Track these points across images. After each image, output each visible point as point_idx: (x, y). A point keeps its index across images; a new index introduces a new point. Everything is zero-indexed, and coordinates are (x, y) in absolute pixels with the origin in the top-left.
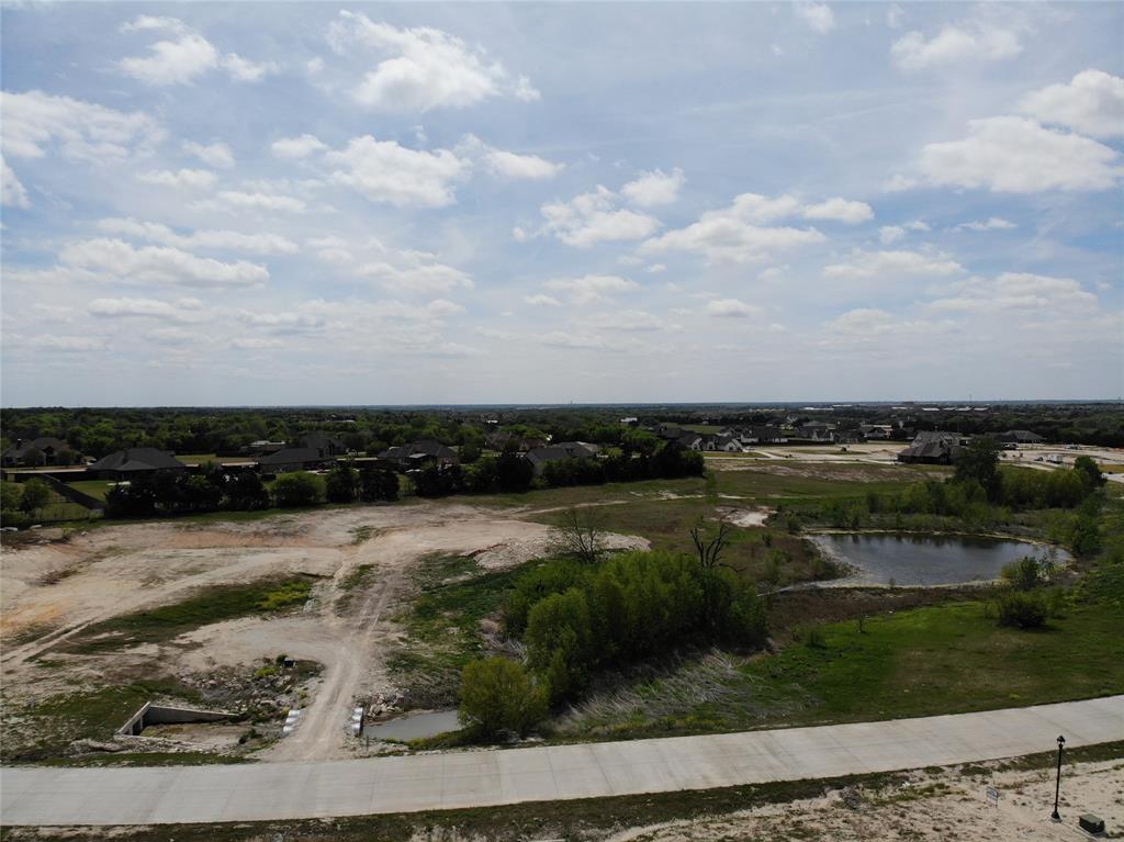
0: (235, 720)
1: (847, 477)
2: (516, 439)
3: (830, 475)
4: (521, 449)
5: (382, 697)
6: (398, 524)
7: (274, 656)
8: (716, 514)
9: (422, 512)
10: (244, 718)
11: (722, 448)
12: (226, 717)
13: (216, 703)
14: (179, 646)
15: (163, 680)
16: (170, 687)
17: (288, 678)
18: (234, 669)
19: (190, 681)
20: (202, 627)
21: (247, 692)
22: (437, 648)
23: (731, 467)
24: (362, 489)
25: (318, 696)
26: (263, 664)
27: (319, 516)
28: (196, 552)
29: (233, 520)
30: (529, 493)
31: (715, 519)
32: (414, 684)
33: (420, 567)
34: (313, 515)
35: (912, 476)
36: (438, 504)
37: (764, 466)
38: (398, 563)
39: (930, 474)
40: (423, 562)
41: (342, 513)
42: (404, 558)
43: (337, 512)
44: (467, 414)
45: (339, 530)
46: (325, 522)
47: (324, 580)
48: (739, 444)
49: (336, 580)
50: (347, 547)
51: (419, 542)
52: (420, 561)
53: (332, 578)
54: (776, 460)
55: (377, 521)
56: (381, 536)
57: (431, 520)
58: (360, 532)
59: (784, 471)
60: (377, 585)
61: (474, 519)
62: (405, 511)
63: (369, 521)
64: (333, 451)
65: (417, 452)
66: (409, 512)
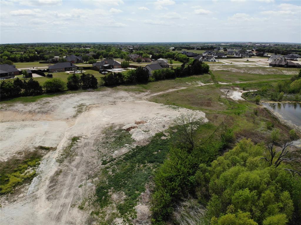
1: (256, 72)
2: (140, 58)
3: (250, 72)
4: (142, 61)
11: (209, 60)
24: (82, 84)
27: (62, 99)
33: (103, 139)
34: (60, 98)
35: (277, 72)
36: (113, 91)
37: (226, 68)
38: (92, 135)
39: (282, 71)
40: (105, 134)
41: (73, 96)
42: (95, 131)
43: (71, 96)
44: (124, 46)
45: (69, 107)
46: (64, 102)
47: (51, 152)
48: (215, 59)
49: (57, 151)
50: (70, 120)
51: (104, 116)
52: (103, 134)
53: (54, 149)
54: (229, 65)
55: (87, 101)
56: (87, 111)
57: (110, 100)
58: (79, 108)
59: (234, 70)
60: (78, 158)
61: (128, 100)
62: (100, 95)
63: (84, 101)
64: (78, 62)
65: (106, 64)
66: (101, 95)
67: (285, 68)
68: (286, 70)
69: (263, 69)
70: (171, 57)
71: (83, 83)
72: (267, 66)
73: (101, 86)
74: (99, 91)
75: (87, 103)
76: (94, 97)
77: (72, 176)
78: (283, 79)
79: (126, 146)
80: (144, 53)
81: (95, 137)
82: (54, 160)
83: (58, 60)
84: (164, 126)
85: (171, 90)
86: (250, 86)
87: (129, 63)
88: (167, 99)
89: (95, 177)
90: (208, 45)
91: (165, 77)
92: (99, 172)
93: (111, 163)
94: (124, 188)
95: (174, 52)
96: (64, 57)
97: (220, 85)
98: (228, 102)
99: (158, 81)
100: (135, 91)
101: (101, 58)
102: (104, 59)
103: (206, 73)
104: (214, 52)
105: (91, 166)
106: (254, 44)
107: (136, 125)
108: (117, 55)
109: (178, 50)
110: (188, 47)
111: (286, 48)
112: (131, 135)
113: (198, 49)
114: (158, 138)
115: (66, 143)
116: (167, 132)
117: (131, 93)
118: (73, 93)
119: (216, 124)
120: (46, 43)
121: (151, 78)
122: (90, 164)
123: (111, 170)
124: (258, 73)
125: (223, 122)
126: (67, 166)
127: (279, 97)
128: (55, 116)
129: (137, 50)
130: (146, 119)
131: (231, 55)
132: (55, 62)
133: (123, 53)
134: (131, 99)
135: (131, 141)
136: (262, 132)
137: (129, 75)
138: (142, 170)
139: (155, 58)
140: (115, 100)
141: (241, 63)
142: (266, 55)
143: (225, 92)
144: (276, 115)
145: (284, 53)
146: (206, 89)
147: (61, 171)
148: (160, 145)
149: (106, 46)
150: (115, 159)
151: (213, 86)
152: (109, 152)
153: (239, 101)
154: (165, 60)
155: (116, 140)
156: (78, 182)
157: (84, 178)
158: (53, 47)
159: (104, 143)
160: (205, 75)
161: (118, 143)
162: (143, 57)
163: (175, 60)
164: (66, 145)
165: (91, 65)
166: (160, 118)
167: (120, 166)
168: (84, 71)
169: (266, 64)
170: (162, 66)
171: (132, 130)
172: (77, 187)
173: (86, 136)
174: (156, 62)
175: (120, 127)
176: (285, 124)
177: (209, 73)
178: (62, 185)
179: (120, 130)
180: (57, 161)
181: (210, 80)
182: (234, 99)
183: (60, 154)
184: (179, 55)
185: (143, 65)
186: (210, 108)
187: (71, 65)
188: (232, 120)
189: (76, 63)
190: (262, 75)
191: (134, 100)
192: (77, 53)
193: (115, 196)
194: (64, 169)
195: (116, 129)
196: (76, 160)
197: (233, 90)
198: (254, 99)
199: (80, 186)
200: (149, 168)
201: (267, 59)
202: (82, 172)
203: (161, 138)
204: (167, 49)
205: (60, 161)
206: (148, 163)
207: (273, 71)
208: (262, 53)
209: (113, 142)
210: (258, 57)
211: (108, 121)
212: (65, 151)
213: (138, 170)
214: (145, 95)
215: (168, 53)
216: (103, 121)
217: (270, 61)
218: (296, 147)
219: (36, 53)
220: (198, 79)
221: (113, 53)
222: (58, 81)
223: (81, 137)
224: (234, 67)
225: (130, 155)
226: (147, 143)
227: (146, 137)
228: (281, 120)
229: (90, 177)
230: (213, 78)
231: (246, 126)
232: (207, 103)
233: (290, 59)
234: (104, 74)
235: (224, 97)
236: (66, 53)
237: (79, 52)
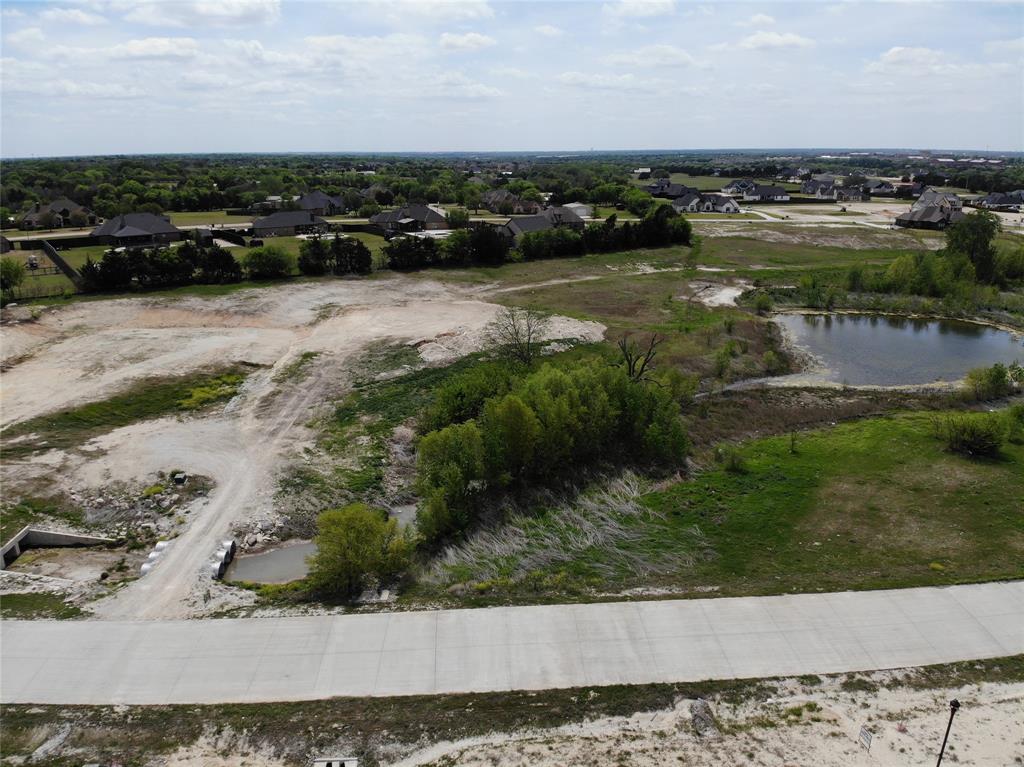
0: (111, 546)
4: (515, 211)
5: (259, 526)
6: (362, 301)
7: (168, 471)
8: (688, 291)
9: (389, 289)
10: (120, 543)
11: (719, 208)
12: (103, 543)
13: (97, 526)
14: (84, 453)
15: (52, 499)
16: (57, 507)
17: (175, 496)
18: (125, 484)
19: (78, 498)
20: (116, 430)
21: (132, 513)
22: (340, 462)
23: (721, 232)
25: (195, 523)
26: (156, 480)
27: (287, 292)
28: (154, 333)
29: (201, 294)
30: (504, 267)
31: (684, 297)
32: (298, 510)
33: (362, 357)
36: (409, 279)
38: (342, 351)
40: (368, 351)
41: (311, 288)
45: (302, 308)
46: (290, 298)
47: (262, 370)
48: (737, 205)
49: (274, 370)
50: (302, 329)
52: (365, 350)
53: (271, 367)
56: (341, 315)
58: (322, 310)
60: (311, 379)
63: (335, 298)
64: (333, 211)
65: (405, 217)
66: (377, 288)
71: (337, 260)
73: (382, 269)
74: (375, 278)
76: (359, 291)
81: (349, 354)
82: (269, 379)
83: (277, 207)
92: (346, 395)
96: (296, 198)
101: (400, 203)
118: (311, 281)
120: (240, 155)
121: (515, 253)
126: (292, 388)
128: (271, 321)
132: (268, 211)
139: (558, 202)
140: (409, 298)
143: (699, 288)
147: (280, 392)
149: (429, 165)
151: (676, 275)
152: (369, 374)
154: (583, 208)
157: (319, 399)
158: (264, 167)
160: (674, 248)
164: (290, 363)
165: (365, 221)
168: (344, 236)
173: (330, 352)
177: (689, 243)
180: (274, 381)
182: (710, 304)
183: (280, 373)
187: (312, 219)
189: (327, 215)
196: (307, 380)
202: (317, 394)
205: (280, 381)
212: (288, 369)
216: (369, 332)
219: (215, 185)
221: (440, 187)
222: (276, 252)
223: (321, 353)
236: (301, 188)
237: (339, 185)
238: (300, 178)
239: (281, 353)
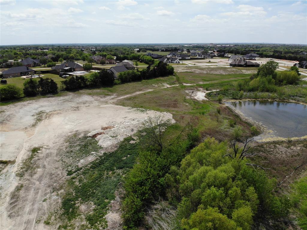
1: (218, 72)
2: (104, 59)
3: (212, 72)
4: (106, 63)
11: (173, 62)
24: (40, 89)
27: (19, 107)
33: (66, 148)
34: (16, 106)
35: (237, 72)
36: (76, 95)
37: (190, 69)
38: (54, 145)
39: (242, 71)
40: (68, 143)
41: (30, 103)
42: (57, 140)
43: (28, 103)
44: (85, 47)
45: (27, 115)
46: (21, 111)
47: (9, 166)
48: (179, 61)
49: (16, 165)
50: (29, 129)
51: (66, 124)
52: (67, 142)
53: (13, 162)
54: (192, 66)
55: (47, 108)
56: (48, 118)
57: (73, 106)
58: (38, 115)
59: (198, 71)
60: (39, 171)
61: (92, 105)
62: (61, 101)
63: (43, 108)
64: (35, 65)
65: (67, 67)
66: (63, 101)
67: (244, 68)
68: (245, 69)
69: (224, 69)
70: (136, 59)
71: (42, 88)
72: (228, 67)
73: (62, 91)
74: (60, 96)
75: (47, 110)
76: (54, 103)
77: (35, 190)
78: (243, 78)
79: (92, 154)
80: (108, 55)
81: (58, 146)
82: (14, 174)
83: (12, 64)
84: (133, 129)
85: (138, 93)
86: (213, 86)
87: (92, 65)
88: (135, 102)
89: (61, 190)
90: (172, 47)
91: (131, 79)
92: (64, 184)
93: (77, 173)
94: (92, 198)
95: (139, 54)
96: (20, 60)
97: (185, 86)
98: (193, 102)
99: (124, 84)
100: (100, 94)
101: (61, 61)
102: (64, 61)
103: (171, 75)
104: (178, 53)
105: (55, 178)
106: (215, 45)
107: (103, 131)
108: (79, 57)
109: (143, 51)
110: (153, 48)
111: (245, 48)
112: (98, 142)
113: (163, 51)
114: (126, 142)
115: (26, 155)
116: (136, 136)
117: (96, 97)
118: (30, 100)
119: (183, 125)
121: (117, 81)
122: (53, 176)
123: (77, 180)
124: (220, 74)
125: (189, 122)
126: (29, 180)
127: (239, 96)
128: (12, 126)
129: (100, 51)
130: (113, 123)
131: (194, 56)
133: (85, 55)
134: (96, 103)
135: (97, 148)
136: (226, 130)
137: (92, 78)
138: (111, 177)
139: (120, 59)
140: (78, 105)
141: (203, 64)
142: (226, 55)
143: (190, 93)
144: (237, 113)
145: (243, 53)
146: (172, 91)
147: (22, 186)
148: (129, 150)
149: (66, 47)
150: (81, 169)
151: (178, 87)
152: (73, 162)
153: (203, 101)
154: (130, 62)
155: (81, 149)
156: (42, 196)
157: (48, 191)
159: (68, 153)
160: (170, 77)
161: (84, 152)
162: (107, 59)
163: (141, 62)
164: (25, 157)
165: (50, 69)
166: (128, 122)
167: (87, 175)
168: (42, 76)
169: (226, 64)
170: (127, 68)
171: (99, 137)
172: (41, 202)
173: (47, 146)
174: (121, 64)
175: (85, 135)
176: (246, 121)
177: (174, 74)
178: (25, 201)
179: (85, 137)
180: (17, 175)
181: (175, 82)
182: (198, 99)
183: (20, 167)
184: (144, 57)
185: (108, 67)
186: (176, 109)
187: (28, 69)
188: (197, 119)
189: (33, 67)
190: (223, 75)
191: (99, 104)
192: (33, 56)
193: (83, 207)
194: (25, 183)
195: (80, 136)
196: (38, 173)
197: (197, 91)
198: (217, 98)
199: (44, 201)
200: (119, 175)
201: (228, 59)
202: (46, 186)
203: (130, 142)
204: (132, 50)
205: (20, 175)
206: (117, 169)
207: (233, 71)
208: (223, 53)
209: (77, 151)
210: (219, 58)
211: (71, 128)
212: (24, 163)
213: (107, 177)
214: (111, 99)
215: (133, 54)
216: (65, 128)
217: (230, 61)
218: (257, 142)
220: (164, 81)
221: (74, 55)
222: (12, 87)
223: (42, 147)
224: (197, 68)
225: (97, 163)
226: (116, 149)
227: (114, 142)
228: (242, 117)
229: (54, 190)
230: (178, 80)
231: (211, 124)
232: (174, 104)
233: (249, 58)
234: (65, 77)
235: (189, 97)
236: (21, 57)
237: (36, 55)
238: (20, 53)
239: (19, 149)
